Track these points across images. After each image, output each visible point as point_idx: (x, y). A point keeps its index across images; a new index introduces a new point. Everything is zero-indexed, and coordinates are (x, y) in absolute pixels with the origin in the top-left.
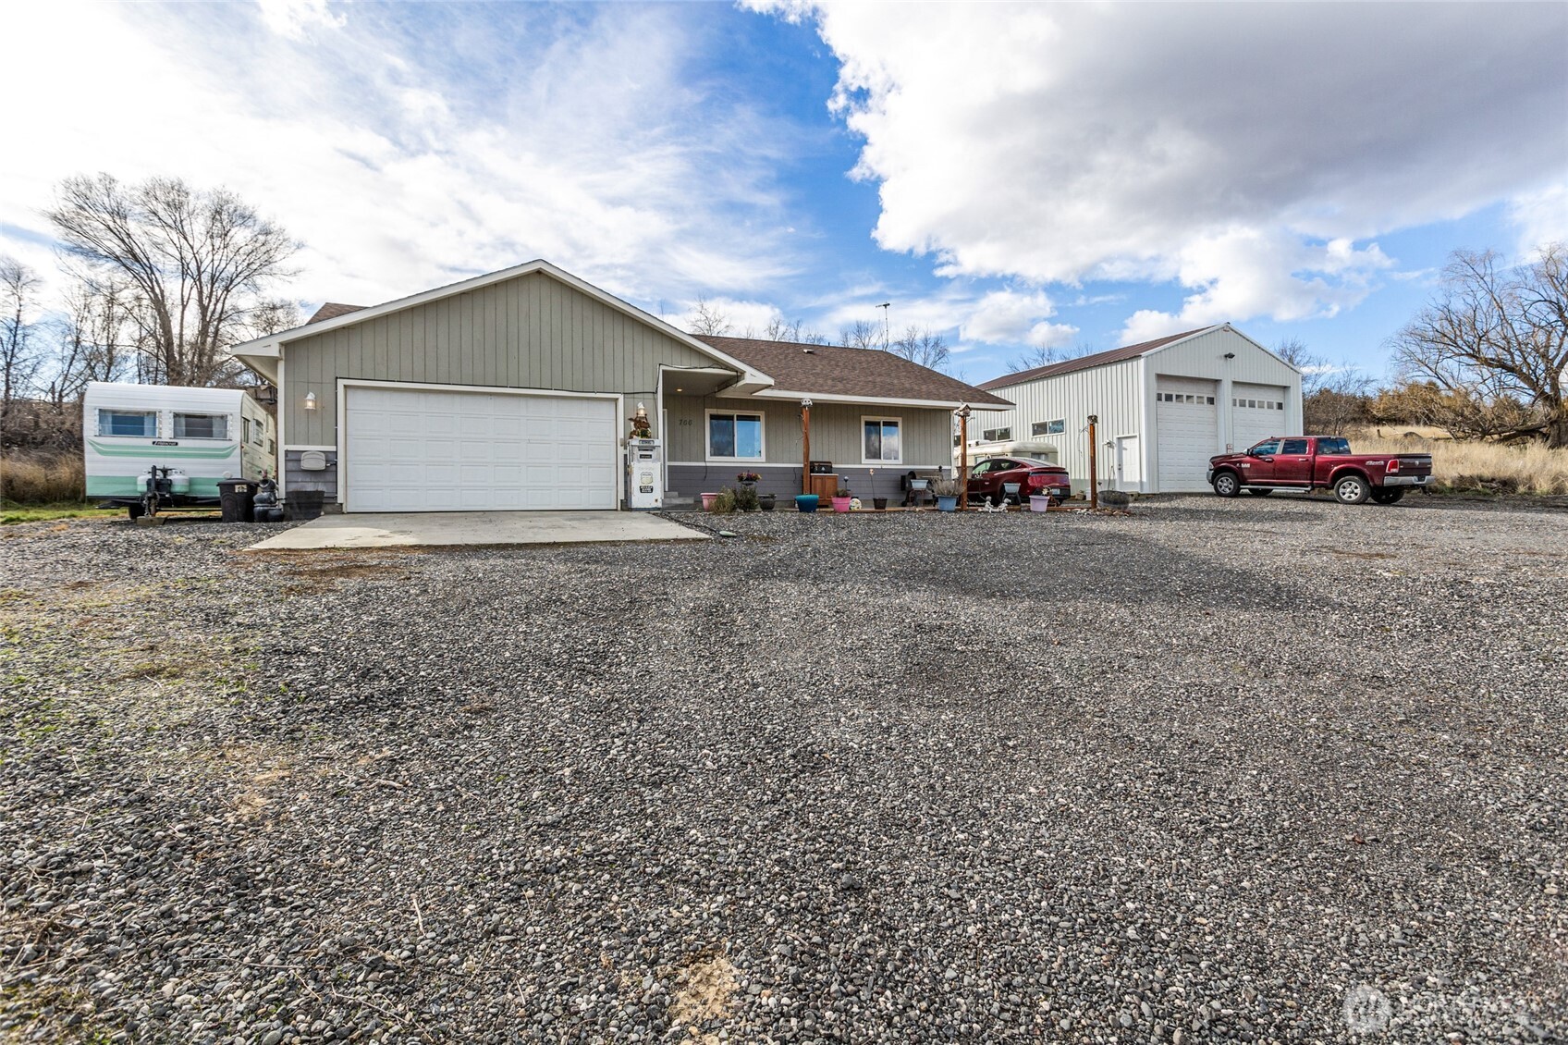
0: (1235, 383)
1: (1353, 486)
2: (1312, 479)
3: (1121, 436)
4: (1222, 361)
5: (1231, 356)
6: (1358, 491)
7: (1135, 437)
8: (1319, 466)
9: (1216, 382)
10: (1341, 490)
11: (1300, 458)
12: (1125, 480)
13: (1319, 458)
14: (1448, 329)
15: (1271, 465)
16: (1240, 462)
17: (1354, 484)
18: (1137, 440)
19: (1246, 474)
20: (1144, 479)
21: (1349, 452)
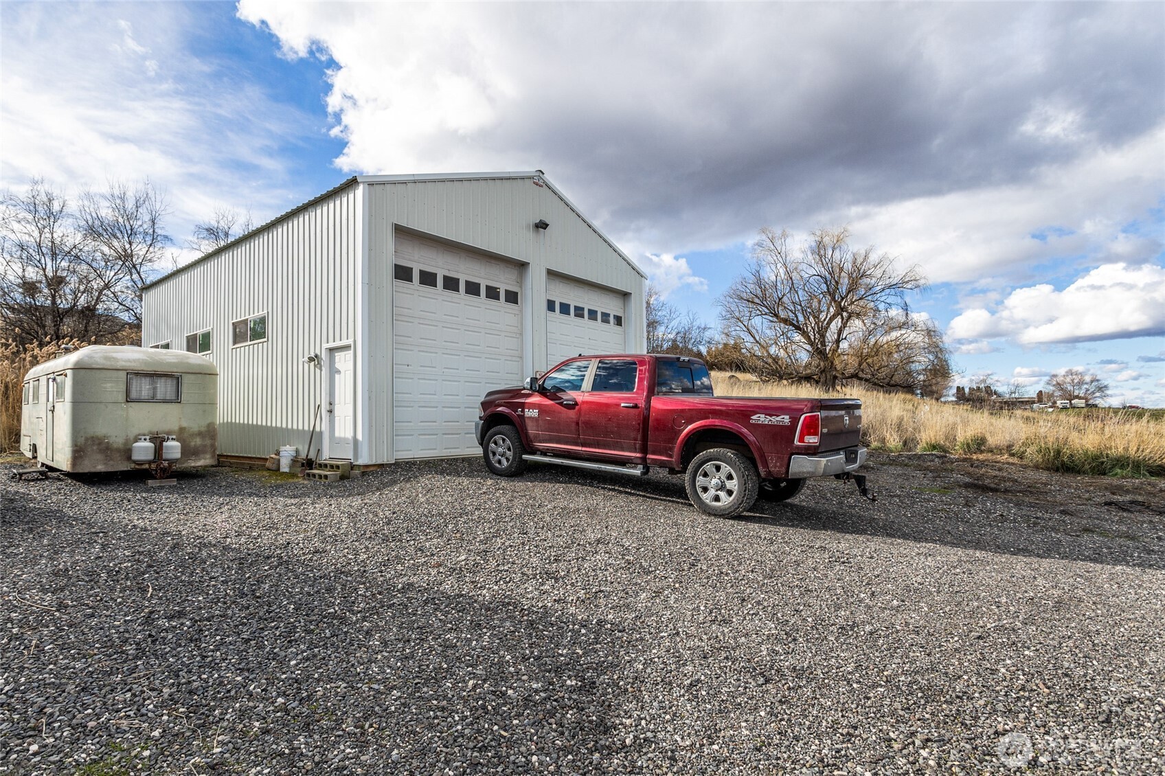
0: (552, 274)
1: (722, 475)
2: (644, 450)
3: (332, 345)
4: (531, 234)
5: (542, 226)
6: (733, 485)
7: (347, 347)
8: (657, 420)
9: (522, 266)
10: (700, 480)
11: (621, 399)
12: (337, 434)
13: (658, 404)
14: (759, 292)
15: (572, 414)
16: (523, 405)
17: (726, 468)
18: (351, 352)
19: (532, 431)
20: (360, 437)
21: (709, 389)
